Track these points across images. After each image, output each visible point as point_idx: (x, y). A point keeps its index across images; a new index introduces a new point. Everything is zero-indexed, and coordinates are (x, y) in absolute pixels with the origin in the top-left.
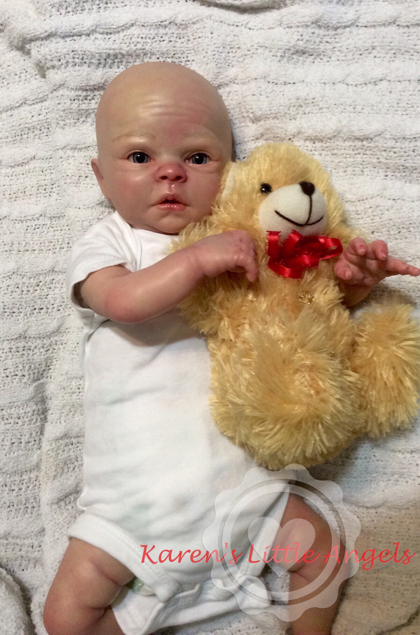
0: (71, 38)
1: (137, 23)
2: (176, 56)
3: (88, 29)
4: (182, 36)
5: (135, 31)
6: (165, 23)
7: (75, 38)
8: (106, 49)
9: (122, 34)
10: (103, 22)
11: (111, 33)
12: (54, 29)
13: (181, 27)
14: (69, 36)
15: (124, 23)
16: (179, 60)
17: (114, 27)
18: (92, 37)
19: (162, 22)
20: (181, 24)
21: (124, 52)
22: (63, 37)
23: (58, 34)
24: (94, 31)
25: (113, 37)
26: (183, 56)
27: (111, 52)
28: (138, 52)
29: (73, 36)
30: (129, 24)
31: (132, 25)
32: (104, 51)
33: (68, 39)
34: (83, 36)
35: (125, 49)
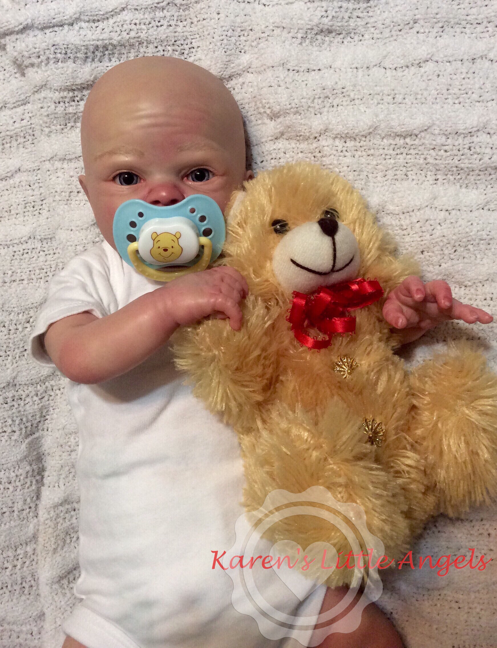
0: (51, 30)
1: (129, 7)
2: (178, 43)
3: (71, 17)
4: (183, 18)
5: (127, 16)
6: (161, 4)
7: (56, 29)
8: (94, 40)
9: (111, 21)
10: (88, 8)
11: (98, 21)
12: (29, 21)
13: (182, 7)
14: (49, 27)
15: (113, 8)
16: (182, 47)
17: (102, 13)
18: (76, 27)
19: (158, 3)
20: (181, 5)
21: (115, 42)
22: (42, 29)
23: (36, 25)
24: (78, 19)
25: (101, 25)
26: (186, 42)
27: (99, 43)
28: (132, 41)
29: (53, 27)
30: (120, 8)
31: (123, 9)
32: (92, 43)
33: (47, 31)
34: (66, 27)
35: (116, 39)
